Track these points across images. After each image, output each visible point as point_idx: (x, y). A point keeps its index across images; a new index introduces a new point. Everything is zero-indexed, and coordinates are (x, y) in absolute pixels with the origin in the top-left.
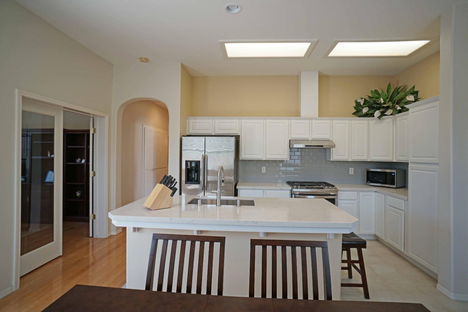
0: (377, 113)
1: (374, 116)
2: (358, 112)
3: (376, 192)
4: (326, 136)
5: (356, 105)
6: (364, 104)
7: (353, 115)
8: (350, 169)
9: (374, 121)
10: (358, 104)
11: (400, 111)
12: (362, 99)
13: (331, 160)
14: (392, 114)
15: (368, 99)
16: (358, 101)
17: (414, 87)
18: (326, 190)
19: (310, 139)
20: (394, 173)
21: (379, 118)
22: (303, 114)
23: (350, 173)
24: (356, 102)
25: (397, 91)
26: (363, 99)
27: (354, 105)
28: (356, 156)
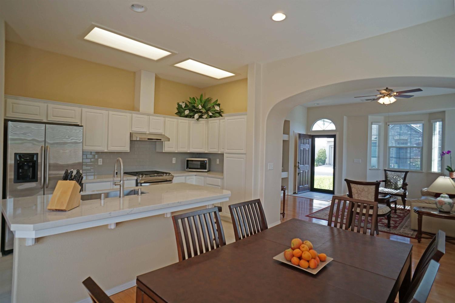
0: (196, 116)
1: (194, 118)
2: (180, 113)
3: (196, 175)
4: (161, 131)
5: (178, 107)
6: (185, 107)
7: (176, 115)
8: (173, 158)
9: (193, 122)
10: (179, 107)
11: (211, 117)
12: (183, 102)
13: (164, 151)
14: (206, 118)
15: (188, 104)
16: (180, 104)
17: (217, 100)
18: (165, 177)
19: (148, 133)
20: (206, 161)
21: (198, 119)
22: (141, 109)
23: (173, 162)
24: (178, 104)
25: (209, 100)
26: (185, 103)
27: (177, 106)
28: (181, 148)
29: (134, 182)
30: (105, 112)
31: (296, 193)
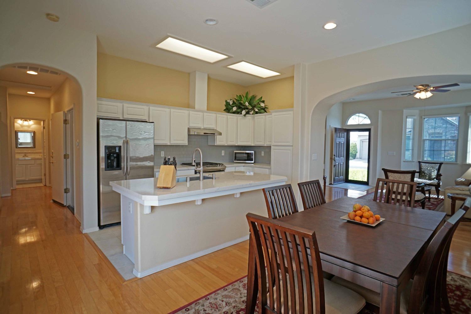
0: (244, 112)
1: (241, 114)
2: (228, 109)
3: (244, 166)
4: (213, 126)
5: (226, 104)
6: (232, 104)
7: (224, 111)
8: (222, 151)
9: (241, 117)
10: (227, 104)
11: (257, 113)
12: (231, 100)
13: (215, 145)
14: (253, 114)
15: (235, 101)
16: (228, 101)
17: (262, 97)
18: (218, 167)
19: (202, 128)
20: (253, 153)
21: (245, 115)
22: (197, 107)
23: (222, 155)
24: (226, 101)
25: (254, 97)
26: (232, 100)
27: (225, 103)
28: (230, 141)
29: (194, 171)
30: (167, 110)
31: (332, 184)
